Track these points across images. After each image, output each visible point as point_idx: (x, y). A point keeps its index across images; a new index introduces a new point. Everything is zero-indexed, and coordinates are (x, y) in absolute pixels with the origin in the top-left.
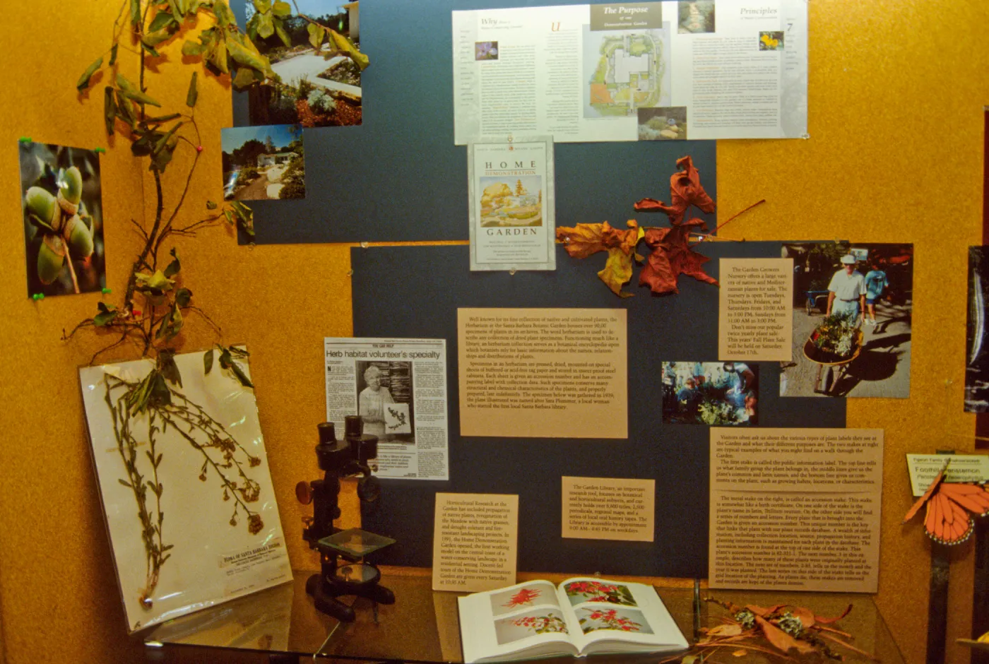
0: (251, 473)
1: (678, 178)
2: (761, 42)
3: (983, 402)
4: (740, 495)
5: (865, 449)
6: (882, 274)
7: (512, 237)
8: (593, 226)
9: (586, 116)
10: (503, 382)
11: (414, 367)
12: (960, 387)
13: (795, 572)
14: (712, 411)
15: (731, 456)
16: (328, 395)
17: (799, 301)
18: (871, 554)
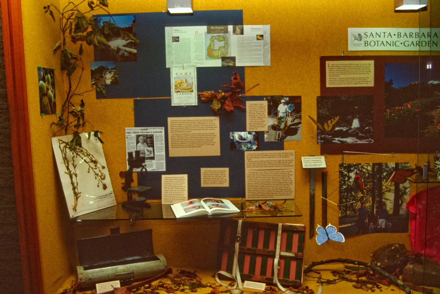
0: (103, 171)
1: (234, 78)
2: (257, 38)
3: (322, 141)
4: (254, 171)
5: (290, 156)
6: (293, 105)
7: (184, 96)
8: (209, 92)
9: (206, 59)
10: (182, 140)
11: (154, 136)
12: (316, 137)
13: (271, 194)
14: (245, 146)
15: (251, 160)
16: (127, 146)
17: (269, 114)
18: (293, 187)
